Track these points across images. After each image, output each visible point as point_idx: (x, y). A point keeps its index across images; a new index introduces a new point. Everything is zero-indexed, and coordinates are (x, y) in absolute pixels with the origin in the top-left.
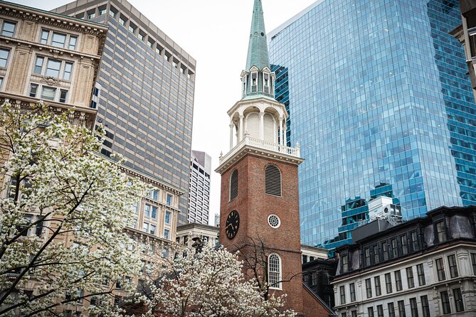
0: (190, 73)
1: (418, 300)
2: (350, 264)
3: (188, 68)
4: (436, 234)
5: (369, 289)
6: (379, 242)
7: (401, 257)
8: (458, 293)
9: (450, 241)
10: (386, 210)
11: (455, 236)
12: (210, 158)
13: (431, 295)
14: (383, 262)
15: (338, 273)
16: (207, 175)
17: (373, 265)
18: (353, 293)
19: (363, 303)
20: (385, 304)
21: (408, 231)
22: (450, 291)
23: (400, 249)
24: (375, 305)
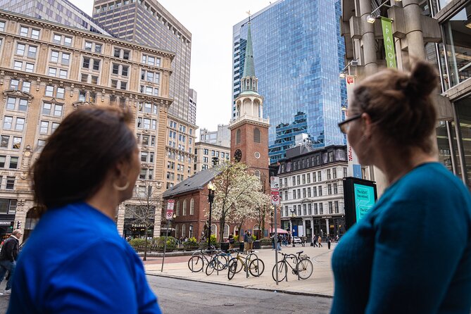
0: (188, 42)
1: (317, 188)
2: (285, 169)
3: (186, 38)
4: (329, 157)
5: (294, 181)
6: (301, 159)
7: (311, 167)
8: (335, 185)
9: (335, 161)
10: (304, 141)
11: (337, 159)
12: (196, 93)
13: (324, 186)
14: (302, 169)
15: (279, 173)
16: (194, 103)
17: (297, 170)
18: (286, 183)
19: (291, 188)
20: (301, 189)
21: (315, 155)
22: (332, 185)
23: (310, 163)
24: (296, 189)
